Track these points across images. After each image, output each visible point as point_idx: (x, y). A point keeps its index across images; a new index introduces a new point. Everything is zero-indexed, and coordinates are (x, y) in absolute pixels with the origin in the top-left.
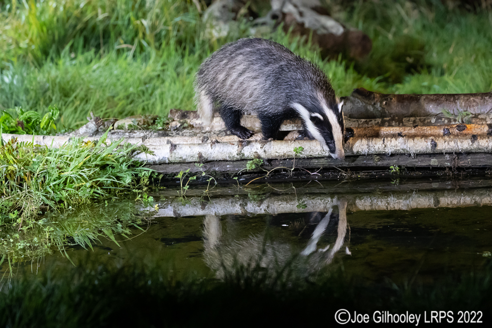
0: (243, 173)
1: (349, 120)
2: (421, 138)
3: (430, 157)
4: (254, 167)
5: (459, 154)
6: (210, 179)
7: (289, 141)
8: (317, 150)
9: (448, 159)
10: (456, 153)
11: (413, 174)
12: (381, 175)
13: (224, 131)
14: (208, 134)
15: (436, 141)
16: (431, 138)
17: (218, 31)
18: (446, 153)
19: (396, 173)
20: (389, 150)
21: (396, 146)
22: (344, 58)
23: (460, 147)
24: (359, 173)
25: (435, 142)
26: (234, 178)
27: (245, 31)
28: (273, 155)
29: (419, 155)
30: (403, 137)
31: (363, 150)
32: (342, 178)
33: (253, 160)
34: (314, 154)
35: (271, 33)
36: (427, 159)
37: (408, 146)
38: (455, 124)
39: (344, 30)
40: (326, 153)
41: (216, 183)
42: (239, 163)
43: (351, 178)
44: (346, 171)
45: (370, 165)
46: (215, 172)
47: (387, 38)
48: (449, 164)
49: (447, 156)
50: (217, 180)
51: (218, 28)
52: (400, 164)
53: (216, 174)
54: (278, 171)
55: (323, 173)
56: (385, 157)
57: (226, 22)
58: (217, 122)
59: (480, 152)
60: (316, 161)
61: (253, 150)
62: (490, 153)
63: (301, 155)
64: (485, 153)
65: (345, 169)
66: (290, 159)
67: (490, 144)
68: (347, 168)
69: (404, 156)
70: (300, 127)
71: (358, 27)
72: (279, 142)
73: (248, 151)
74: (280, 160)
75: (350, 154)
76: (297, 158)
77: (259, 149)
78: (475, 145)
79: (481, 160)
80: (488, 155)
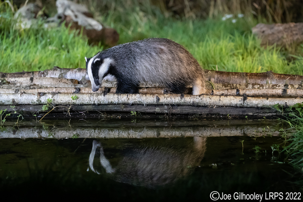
0: (40, 113)
1: (107, 82)
2: (150, 95)
3: (155, 107)
4: (47, 109)
5: (173, 105)
6: (19, 116)
7: (70, 94)
8: (86, 100)
9: (166, 108)
10: (171, 105)
11: (145, 117)
12: (125, 116)
13: (29, 86)
14: (19, 88)
16: (156, 95)
17: (25, 24)
18: (165, 105)
19: (134, 116)
20: (131, 101)
21: (135, 99)
22: (102, 44)
23: (174, 101)
24: (112, 115)
25: (158, 98)
26: (34, 115)
27: (41, 25)
28: (59, 102)
29: (148, 105)
30: (139, 94)
31: (115, 101)
32: (101, 118)
33: (46, 104)
34: (84, 102)
35: (57, 27)
36: (153, 108)
37: (143, 100)
39: (103, 28)
40: (92, 102)
41: (23, 118)
42: (37, 106)
43: (107, 118)
44: (104, 113)
45: (119, 110)
46: (23, 111)
47: (128, 33)
48: (167, 111)
49: (166, 107)
50: (24, 116)
51: (24, 23)
52: (137, 110)
53: (23, 113)
54: (62, 112)
55: (90, 114)
56: (128, 106)
57: (29, 19)
58: (24, 81)
59: (186, 105)
60: (86, 107)
61: (47, 98)
62: (192, 106)
63: (76, 103)
64: (188, 105)
65: (103, 112)
66: (70, 105)
67: (192, 100)
68: (105, 111)
69: (139, 105)
70: (76, 85)
71: (111, 25)
72: (63, 95)
73: (43, 99)
74: (64, 105)
75: (107, 103)
76: (74, 105)
77: (51, 98)
78: (183, 101)
79: (186, 109)
80: (190, 107)
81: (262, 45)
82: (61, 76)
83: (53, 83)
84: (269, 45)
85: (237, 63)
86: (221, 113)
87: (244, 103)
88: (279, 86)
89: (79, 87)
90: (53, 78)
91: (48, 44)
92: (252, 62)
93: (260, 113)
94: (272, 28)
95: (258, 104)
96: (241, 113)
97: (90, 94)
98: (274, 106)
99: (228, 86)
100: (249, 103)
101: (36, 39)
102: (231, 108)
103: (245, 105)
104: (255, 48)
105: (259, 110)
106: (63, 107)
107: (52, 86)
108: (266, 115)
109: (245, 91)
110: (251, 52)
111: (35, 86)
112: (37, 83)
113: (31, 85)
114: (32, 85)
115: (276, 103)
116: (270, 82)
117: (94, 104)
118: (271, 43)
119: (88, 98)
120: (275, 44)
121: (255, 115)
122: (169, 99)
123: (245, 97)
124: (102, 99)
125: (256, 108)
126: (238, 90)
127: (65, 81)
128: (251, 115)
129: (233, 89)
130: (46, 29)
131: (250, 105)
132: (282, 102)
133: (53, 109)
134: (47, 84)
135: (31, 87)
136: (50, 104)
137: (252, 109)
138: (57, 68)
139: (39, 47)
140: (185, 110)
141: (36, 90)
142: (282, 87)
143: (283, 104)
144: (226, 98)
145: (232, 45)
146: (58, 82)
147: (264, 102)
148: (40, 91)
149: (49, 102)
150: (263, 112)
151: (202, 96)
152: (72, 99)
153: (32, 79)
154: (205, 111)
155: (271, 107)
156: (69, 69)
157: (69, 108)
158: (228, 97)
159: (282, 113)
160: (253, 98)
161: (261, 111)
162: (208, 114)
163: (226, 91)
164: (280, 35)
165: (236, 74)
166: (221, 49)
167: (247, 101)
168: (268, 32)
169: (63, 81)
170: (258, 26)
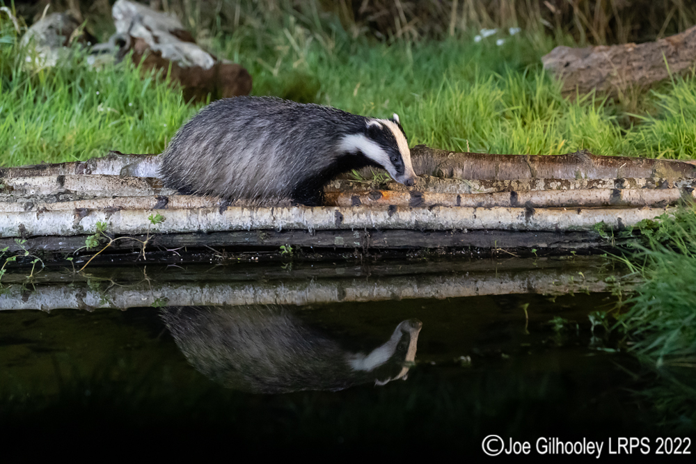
0: (81, 253)
3: (334, 234)
4: (96, 244)
5: (372, 230)
6: (36, 261)
7: (145, 211)
8: (182, 223)
9: (358, 237)
10: (368, 229)
11: (311, 256)
12: (268, 257)
13: (55, 195)
14: (33, 199)
15: (342, 213)
16: (335, 208)
17: (45, 59)
18: (355, 229)
19: (288, 255)
20: (280, 224)
21: (289, 218)
23: (374, 222)
24: (238, 254)
25: (340, 214)
26: (69, 259)
27: (81, 60)
28: (122, 229)
29: (319, 231)
30: (298, 207)
31: (245, 224)
32: (215, 261)
33: (94, 234)
34: (178, 228)
35: (115, 63)
36: (329, 236)
37: (305, 219)
38: (366, 191)
39: (215, 63)
40: (194, 227)
41: (43, 266)
42: (75, 239)
43: (228, 260)
44: (221, 251)
45: (254, 244)
46: (43, 251)
47: (271, 74)
48: (358, 244)
49: (357, 234)
50: (45, 261)
51: (42, 55)
52: (294, 244)
53: (44, 254)
54: (129, 250)
55: (190, 254)
56: (274, 234)
57: (53, 47)
58: (44, 184)
59: (400, 229)
60: (180, 238)
61: (95, 222)
62: (413, 230)
63: (161, 230)
64: (406, 230)
65: (219, 248)
66: (145, 234)
67: (414, 218)
68: (223, 247)
69: (299, 232)
70: (159, 191)
71: (233, 58)
72: (131, 212)
73: (88, 224)
74: (132, 236)
75: (227, 228)
76: (156, 234)
77: (104, 220)
78: (393, 219)
79: (401, 239)
80: (410, 232)
81: (564, 93)
82: (125, 172)
83: (109, 186)
84: (580, 93)
85: (510, 135)
86: (478, 245)
87: (527, 222)
88: (604, 182)
89: (165, 194)
90: (107, 176)
91: (96, 102)
92: (544, 132)
93: (562, 243)
94: (587, 56)
95: (559, 223)
96: (521, 244)
97: (189, 211)
98: (594, 226)
99: (492, 186)
100: (538, 223)
101: (70, 91)
102: (500, 232)
103: (531, 226)
104: (549, 101)
105: (560, 235)
106: (131, 240)
107: (107, 195)
108: (576, 248)
109: (529, 195)
110: (540, 108)
111: (69, 195)
112: (73, 189)
113: (60, 193)
114: (63, 193)
115: (598, 221)
116: (583, 175)
117: (200, 232)
118: (584, 89)
119: (185, 219)
120: (594, 91)
121: (552, 247)
122: (363, 217)
123: (530, 209)
124: (217, 221)
125: (553, 232)
126: (514, 194)
127: (135, 183)
128: (543, 248)
129: (503, 191)
130: (90, 69)
131: (541, 225)
132: (611, 217)
133: (109, 244)
134: (94, 189)
135: (61, 197)
136: (102, 234)
137: (546, 234)
138: (115, 154)
139: (77, 108)
140: (400, 241)
141: (71, 204)
142: (611, 184)
143: (613, 221)
144: (487, 211)
145: (498, 94)
146: (118, 186)
147: (572, 218)
148: (80, 205)
149: (99, 229)
150: (571, 241)
151: (437, 208)
152: (150, 222)
153: (61, 180)
154: (442, 242)
155: (587, 229)
156: (143, 156)
157: (145, 242)
158: (493, 209)
159: (611, 241)
160: (548, 211)
161: (566, 237)
162: (449, 249)
163: (489, 195)
164: (604, 71)
165: (509, 160)
166: (477, 105)
167: (534, 217)
168: (578, 64)
169: (130, 183)
170: (555, 51)
